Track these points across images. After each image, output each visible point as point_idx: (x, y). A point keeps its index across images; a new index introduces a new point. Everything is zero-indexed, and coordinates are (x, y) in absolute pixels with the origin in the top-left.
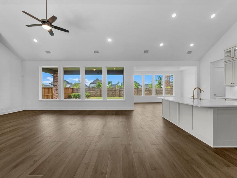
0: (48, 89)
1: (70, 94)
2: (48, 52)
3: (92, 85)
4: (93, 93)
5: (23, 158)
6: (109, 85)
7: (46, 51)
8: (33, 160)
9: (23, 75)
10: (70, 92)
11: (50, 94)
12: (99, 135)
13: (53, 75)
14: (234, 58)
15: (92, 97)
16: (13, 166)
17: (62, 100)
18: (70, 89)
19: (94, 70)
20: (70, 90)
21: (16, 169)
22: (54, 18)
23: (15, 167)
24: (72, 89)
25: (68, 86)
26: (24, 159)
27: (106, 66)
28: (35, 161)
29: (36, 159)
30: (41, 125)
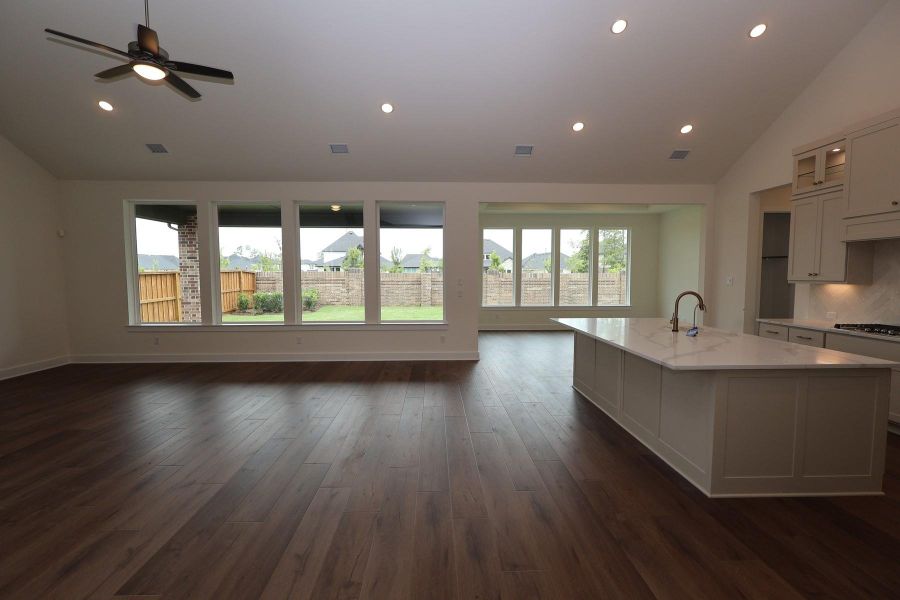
0: (159, 277)
1: (247, 296)
2: (157, 149)
3: (330, 258)
4: (332, 290)
7: (148, 145)
8: (126, 548)
9: (62, 234)
10: (243, 286)
11: (170, 298)
12: (347, 459)
13: (176, 226)
14: (823, 186)
15: (328, 304)
18: (242, 275)
19: (336, 208)
20: (243, 281)
23: (68, 570)
24: (250, 277)
28: (130, 550)
29: (133, 543)
30: (143, 421)
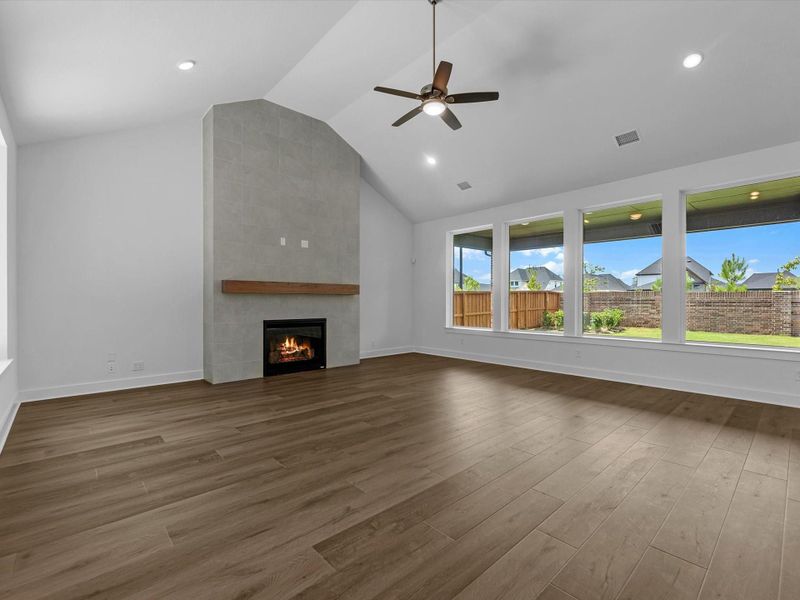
1: (550, 314)
2: (464, 186)
3: (643, 282)
4: (639, 311)
5: (336, 485)
6: (727, 277)
7: (458, 184)
8: (348, 505)
9: (413, 261)
10: (549, 305)
15: (634, 325)
16: (308, 498)
17: (502, 331)
18: (548, 295)
19: (636, 217)
21: (307, 512)
22: (444, 70)
23: (310, 504)
24: (555, 297)
25: (524, 287)
26: (335, 492)
27: (682, 192)
28: (348, 509)
29: (353, 504)
